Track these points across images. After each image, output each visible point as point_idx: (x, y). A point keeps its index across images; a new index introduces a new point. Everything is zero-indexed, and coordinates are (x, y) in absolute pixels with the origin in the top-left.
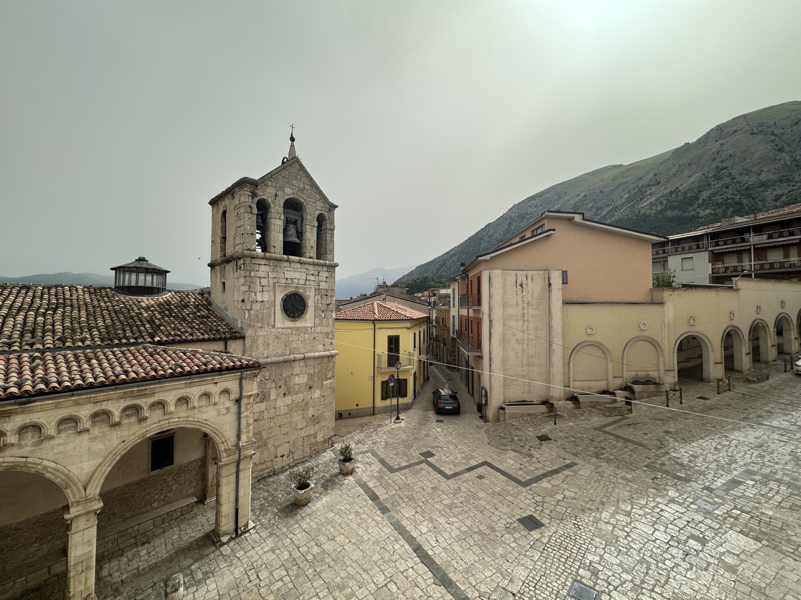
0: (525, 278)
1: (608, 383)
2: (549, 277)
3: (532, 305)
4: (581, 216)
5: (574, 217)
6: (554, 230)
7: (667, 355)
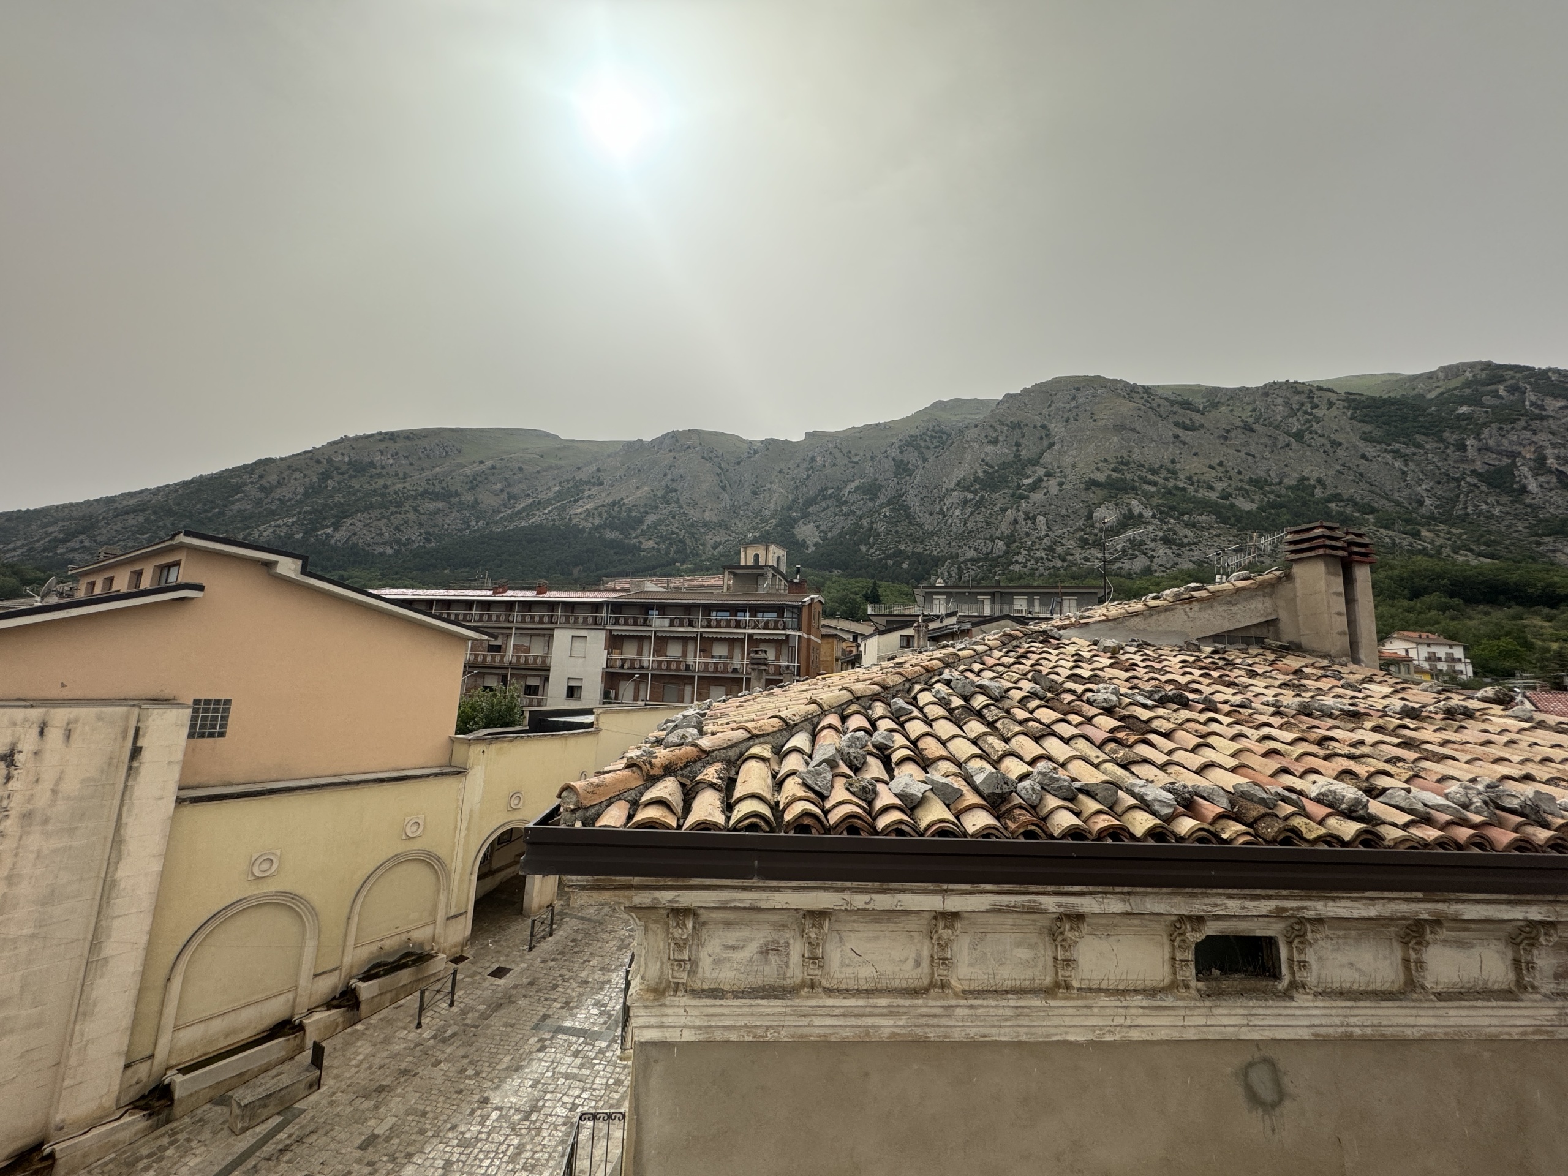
0: (35, 731)
1: (294, 1000)
2: (137, 730)
3: (46, 821)
4: (300, 562)
5: (276, 563)
6: (200, 588)
7: (456, 883)
